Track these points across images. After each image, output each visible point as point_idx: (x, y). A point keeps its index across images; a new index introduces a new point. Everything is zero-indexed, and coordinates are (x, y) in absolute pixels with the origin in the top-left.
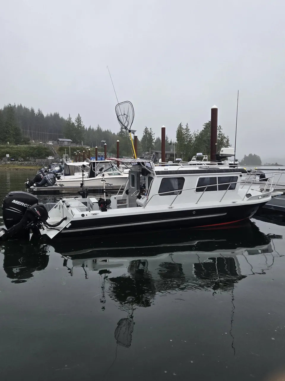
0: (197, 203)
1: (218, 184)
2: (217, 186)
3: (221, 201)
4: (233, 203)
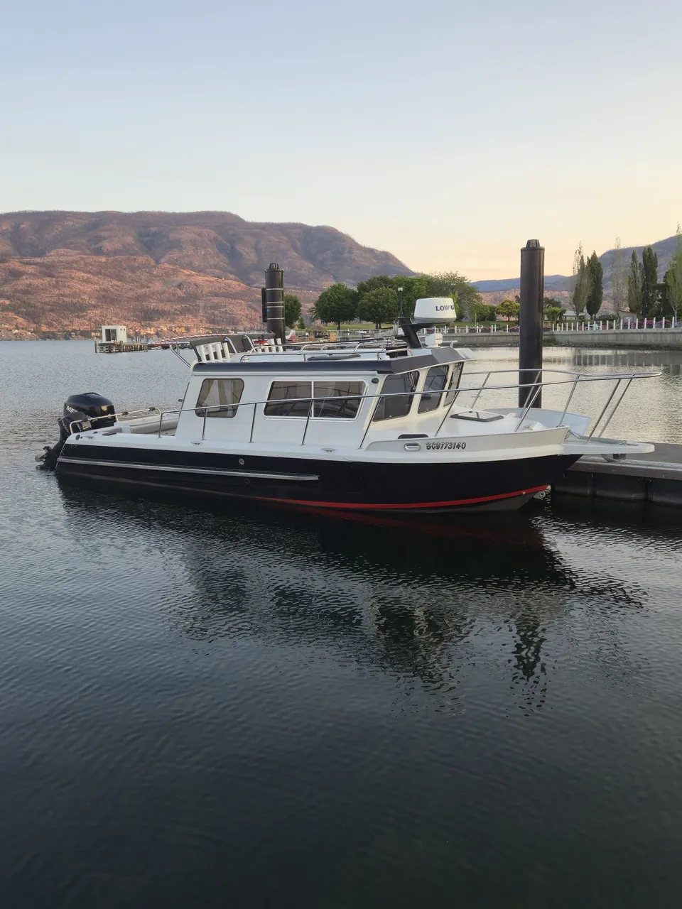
0: (250, 442)
3: (305, 442)
4: (326, 453)
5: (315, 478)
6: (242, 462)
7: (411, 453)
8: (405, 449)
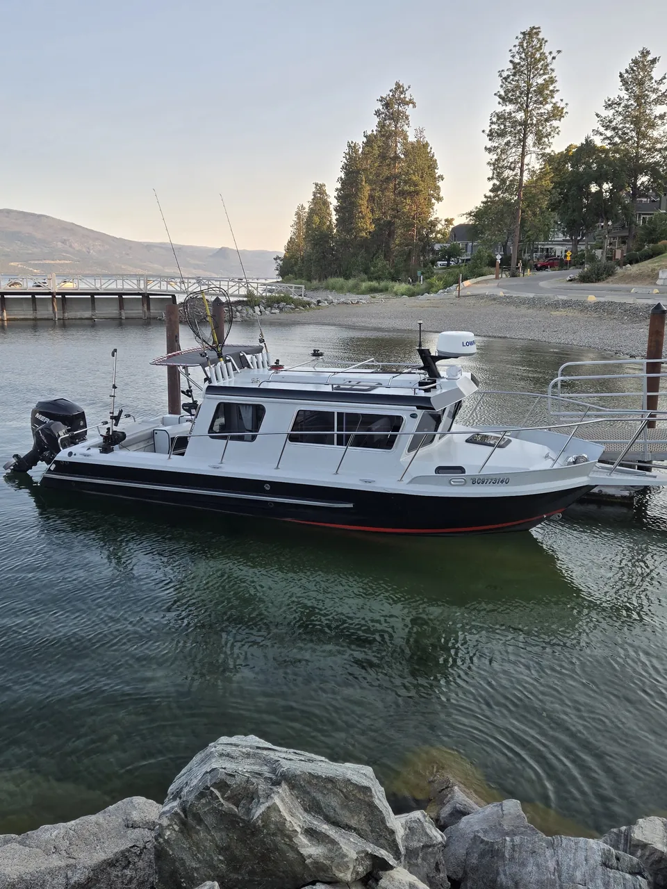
0: (277, 468)
1: (336, 432)
2: (333, 435)
3: (338, 472)
4: (364, 484)
5: (351, 505)
6: (267, 487)
7: (456, 488)
8: (450, 483)
